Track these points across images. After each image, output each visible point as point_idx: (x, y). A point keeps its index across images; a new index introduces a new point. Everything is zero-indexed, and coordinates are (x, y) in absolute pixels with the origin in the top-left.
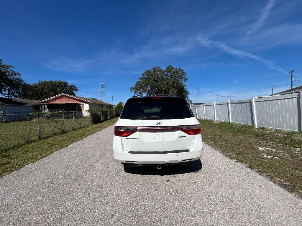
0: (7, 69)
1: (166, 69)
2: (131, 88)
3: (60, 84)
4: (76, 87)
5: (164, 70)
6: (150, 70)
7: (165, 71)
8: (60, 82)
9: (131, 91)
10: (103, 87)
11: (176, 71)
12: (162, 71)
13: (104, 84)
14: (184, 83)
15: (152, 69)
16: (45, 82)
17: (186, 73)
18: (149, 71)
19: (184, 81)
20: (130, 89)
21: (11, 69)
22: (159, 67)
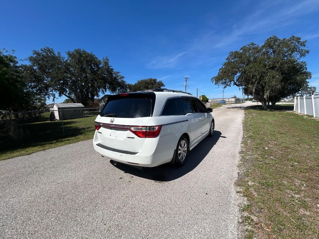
0: (117, 75)
1: (264, 43)
2: (213, 78)
3: (151, 81)
4: (163, 82)
5: (260, 46)
6: (238, 50)
8: (151, 80)
9: (213, 82)
10: (187, 79)
12: (257, 48)
13: (188, 76)
14: (302, 59)
15: (241, 49)
16: (142, 81)
17: (305, 41)
18: (237, 52)
19: (301, 56)
21: (119, 74)
22: (253, 44)
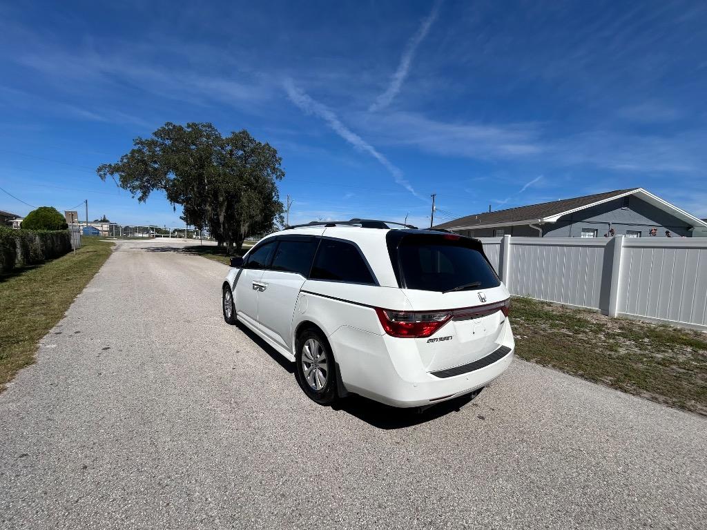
1: (230, 136)
5: (224, 137)
6: (184, 125)
7: (229, 141)
11: (258, 150)
12: (218, 138)
14: (278, 183)
15: (189, 126)
17: (280, 159)
18: (181, 128)
19: (277, 178)
20: (99, 170)
22: (211, 127)
